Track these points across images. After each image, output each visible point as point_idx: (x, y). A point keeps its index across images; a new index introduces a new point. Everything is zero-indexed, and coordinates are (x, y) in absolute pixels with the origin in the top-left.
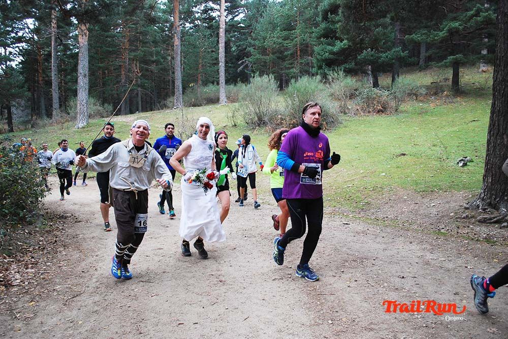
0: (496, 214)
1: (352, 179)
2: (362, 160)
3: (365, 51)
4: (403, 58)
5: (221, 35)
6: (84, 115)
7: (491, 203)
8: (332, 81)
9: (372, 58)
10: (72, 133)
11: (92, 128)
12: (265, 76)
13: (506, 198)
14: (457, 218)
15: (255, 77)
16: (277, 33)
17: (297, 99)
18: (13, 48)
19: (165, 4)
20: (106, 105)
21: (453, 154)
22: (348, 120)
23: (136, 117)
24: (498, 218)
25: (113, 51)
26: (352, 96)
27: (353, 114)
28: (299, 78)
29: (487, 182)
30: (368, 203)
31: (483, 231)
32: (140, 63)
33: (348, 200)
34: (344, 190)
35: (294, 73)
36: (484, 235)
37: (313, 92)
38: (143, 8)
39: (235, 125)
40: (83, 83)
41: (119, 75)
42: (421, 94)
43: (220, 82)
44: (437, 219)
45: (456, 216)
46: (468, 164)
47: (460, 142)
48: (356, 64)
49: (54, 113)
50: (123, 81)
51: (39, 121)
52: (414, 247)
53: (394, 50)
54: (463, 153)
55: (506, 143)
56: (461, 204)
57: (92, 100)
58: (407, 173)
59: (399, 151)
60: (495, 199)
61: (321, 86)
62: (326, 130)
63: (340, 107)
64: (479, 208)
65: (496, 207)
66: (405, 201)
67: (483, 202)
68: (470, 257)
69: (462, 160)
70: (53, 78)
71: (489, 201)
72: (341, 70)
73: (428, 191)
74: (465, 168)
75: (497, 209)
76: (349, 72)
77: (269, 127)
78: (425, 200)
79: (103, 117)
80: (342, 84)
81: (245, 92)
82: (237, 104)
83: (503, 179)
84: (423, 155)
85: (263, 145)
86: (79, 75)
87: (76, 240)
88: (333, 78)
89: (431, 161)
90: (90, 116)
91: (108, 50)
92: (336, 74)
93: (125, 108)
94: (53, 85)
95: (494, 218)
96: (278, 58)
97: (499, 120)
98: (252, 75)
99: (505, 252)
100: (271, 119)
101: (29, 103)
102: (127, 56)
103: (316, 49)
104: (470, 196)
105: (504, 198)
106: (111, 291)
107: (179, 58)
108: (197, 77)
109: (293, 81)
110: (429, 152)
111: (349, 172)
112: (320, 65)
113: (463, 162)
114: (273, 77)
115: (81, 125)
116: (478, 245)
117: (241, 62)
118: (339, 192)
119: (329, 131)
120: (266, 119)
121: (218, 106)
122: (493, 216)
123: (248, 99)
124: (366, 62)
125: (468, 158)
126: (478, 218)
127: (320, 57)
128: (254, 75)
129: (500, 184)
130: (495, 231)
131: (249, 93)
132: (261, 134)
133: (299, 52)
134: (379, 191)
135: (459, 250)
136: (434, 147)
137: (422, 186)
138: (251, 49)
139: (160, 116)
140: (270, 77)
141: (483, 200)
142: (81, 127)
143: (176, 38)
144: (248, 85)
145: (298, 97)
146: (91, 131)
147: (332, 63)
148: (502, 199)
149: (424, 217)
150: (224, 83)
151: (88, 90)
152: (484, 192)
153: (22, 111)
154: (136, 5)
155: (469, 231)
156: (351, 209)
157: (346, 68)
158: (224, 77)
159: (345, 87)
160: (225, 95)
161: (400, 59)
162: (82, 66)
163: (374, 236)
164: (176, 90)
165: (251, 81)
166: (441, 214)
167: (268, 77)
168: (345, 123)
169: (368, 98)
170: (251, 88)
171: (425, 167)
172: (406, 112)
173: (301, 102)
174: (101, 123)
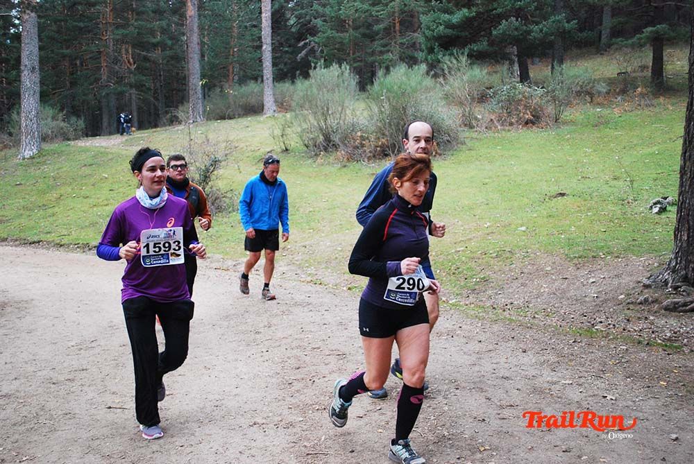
2: (491, 206)
3: (504, 21)
4: (569, 32)
6: (33, 137)
7: (687, 277)
8: (449, 72)
9: (516, 33)
10: (12, 167)
11: (46, 158)
12: (335, 66)
14: (629, 303)
15: (318, 69)
17: (386, 106)
20: (73, 119)
21: (645, 193)
22: (476, 139)
23: (124, 140)
25: (86, 27)
26: (482, 98)
27: (484, 128)
28: (391, 69)
29: (680, 240)
30: (485, 280)
31: (669, 325)
32: (133, 48)
33: (454, 274)
34: (449, 257)
35: (391, 61)
36: (669, 335)
37: (415, 91)
39: (287, 150)
40: (29, 81)
41: (99, 68)
42: (599, 93)
43: (265, 78)
44: (596, 305)
45: (628, 301)
46: (669, 208)
47: (660, 171)
48: (488, 45)
50: (104, 77)
52: (529, 359)
53: (552, 18)
54: (662, 190)
56: (639, 280)
57: (50, 112)
58: (563, 226)
59: (555, 190)
61: (428, 82)
62: (438, 156)
63: (463, 115)
64: (667, 285)
66: (547, 273)
67: (674, 276)
68: (620, 377)
69: (658, 202)
71: (683, 272)
72: (463, 53)
73: (587, 258)
74: (663, 216)
76: (478, 58)
77: (341, 153)
78: (584, 272)
79: (69, 140)
80: (465, 78)
81: (301, 94)
82: (288, 115)
84: (594, 194)
85: (329, 182)
86: (22, 68)
88: (449, 68)
89: (607, 205)
90: (44, 139)
91: (77, 26)
92: (455, 62)
93: (109, 125)
95: (692, 303)
96: (364, 35)
98: (313, 65)
99: (686, 367)
100: (345, 138)
102: (109, 36)
103: (424, 19)
104: (656, 264)
107: (195, 39)
108: (228, 71)
109: (380, 73)
110: (606, 190)
111: (466, 227)
112: (431, 47)
113: (659, 206)
114: (348, 67)
115: (28, 154)
116: (643, 354)
117: (303, 42)
118: (441, 260)
119: (443, 157)
120: (336, 139)
121: (262, 118)
122: (689, 299)
123: (307, 106)
124: (505, 40)
125: (670, 199)
126: (665, 303)
127: (431, 32)
128: (316, 63)
131: (307, 94)
132: (329, 163)
133: (397, 25)
134: (507, 258)
135: (605, 364)
136: (615, 182)
137: (580, 248)
138: (319, 22)
139: (164, 136)
140: (343, 67)
141: (673, 272)
142: (28, 156)
143: (189, 4)
144: (307, 83)
145: (389, 100)
146: (44, 163)
147: (448, 43)
149: (574, 302)
150: (271, 79)
151: (38, 95)
152: (676, 258)
155: (645, 327)
156: (455, 289)
157: (473, 50)
158: (271, 69)
159: (471, 82)
160: (273, 100)
161: (564, 34)
162: (28, 53)
163: (465, 340)
164: (191, 92)
165: (311, 74)
166: (603, 297)
167: (340, 67)
168: (469, 144)
169: (509, 101)
170: (311, 86)
171: (594, 215)
172: (572, 122)
173: (394, 109)
174: (63, 149)
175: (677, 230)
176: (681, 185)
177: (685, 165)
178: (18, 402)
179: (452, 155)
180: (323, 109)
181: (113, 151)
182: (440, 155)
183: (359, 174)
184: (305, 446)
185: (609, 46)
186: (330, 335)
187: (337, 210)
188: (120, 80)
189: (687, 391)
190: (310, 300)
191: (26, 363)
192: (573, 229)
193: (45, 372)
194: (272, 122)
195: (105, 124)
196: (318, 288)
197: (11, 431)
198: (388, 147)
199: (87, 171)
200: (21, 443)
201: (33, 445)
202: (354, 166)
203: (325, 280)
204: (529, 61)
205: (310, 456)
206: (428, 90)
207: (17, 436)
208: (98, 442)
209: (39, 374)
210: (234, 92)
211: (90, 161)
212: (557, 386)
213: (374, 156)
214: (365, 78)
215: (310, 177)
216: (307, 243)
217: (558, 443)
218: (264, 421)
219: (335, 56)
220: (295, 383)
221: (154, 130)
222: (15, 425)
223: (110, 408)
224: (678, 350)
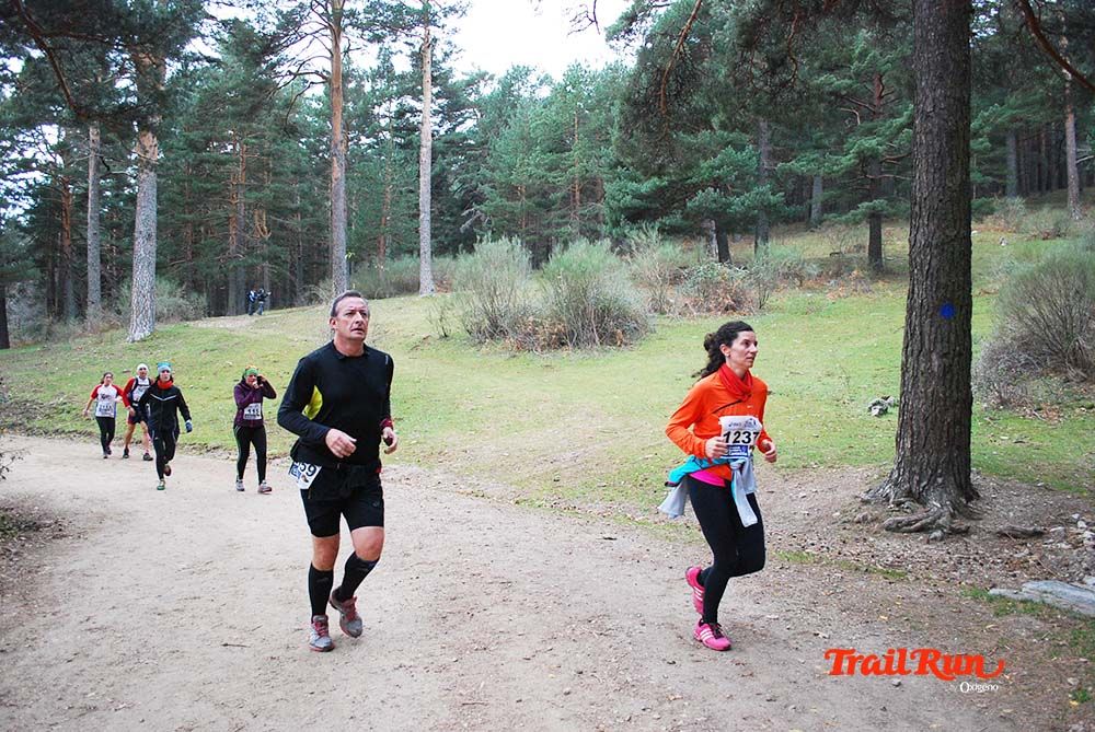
0: (920, 513)
1: (659, 442)
3: (700, 191)
4: (775, 205)
5: (423, 159)
6: (145, 316)
7: (911, 491)
8: (637, 249)
9: (714, 206)
10: (119, 351)
11: (159, 340)
12: (505, 239)
13: (940, 480)
14: (845, 522)
15: (484, 242)
16: (537, 156)
17: (564, 287)
18: (15, 181)
19: (319, 99)
20: (194, 296)
21: (863, 392)
22: (668, 326)
23: (253, 321)
24: (924, 521)
25: (212, 188)
26: (675, 280)
27: (677, 314)
28: (570, 243)
29: (903, 448)
31: (892, 546)
32: (268, 213)
33: (641, 485)
34: (636, 466)
35: (569, 235)
36: (891, 559)
37: (597, 270)
38: (272, 106)
39: (446, 336)
40: (144, 251)
41: (226, 237)
42: (810, 275)
43: (422, 252)
44: (807, 524)
45: (845, 519)
46: (890, 410)
47: (880, 367)
48: (686, 217)
49: (90, 310)
50: (233, 248)
51: (58, 328)
53: (756, 190)
55: (936, 370)
56: (856, 494)
57: (166, 286)
60: (919, 482)
61: (613, 259)
62: (623, 346)
63: (653, 299)
64: (888, 500)
65: (920, 499)
67: (897, 490)
68: (834, 611)
69: (878, 403)
70: (89, 242)
71: (907, 486)
72: (653, 228)
73: (797, 468)
74: (884, 419)
75: (924, 504)
76: (669, 232)
77: (510, 341)
78: (793, 484)
79: (187, 319)
80: (655, 256)
81: (464, 271)
82: (448, 295)
83: (933, 442)
84: (806, 392)
85: (495, 375)
86: (136, 235)
87: (33, 578)
88: (636, 244)
89: (819, 406)
90: (158, 318)
91: (203, 188)
92: (643, 237)
93: (237, 303)
94: (90, 254)
95: (917, 521)
96: (539, 205)
97: (921, 326)
98: (478, 237)
99: (910, 598)
100: (514, 324)
101: (44, 290)
102: (240, 200)
103: (608, 187)
104: (876, 476)
105: (935, 481)
106: (35, 697)
107: (341, 205)
108: (379, 242)
109: (557, 249)
110: (818, 388)
111: (656, 430)
112: (617, 219)
113: (879, 407)
114: (519, 241)
115: (138, 335)
116: (861, 583)
117: (467, 212)
118: (626, 469)
119: (629, 347)
120: (504, 324)
121: (416, 298)
122: (915, 517)
123: (470, 286)
124: (701, 214)
125: (891, 399)
126: (886, 522)
127: (616, 203)
128: (482, 236)
129: (928, 452)
130: (913, 548)
131: (471, 272)
132: (495, 353)
133: (578, 193)
135: (817, 595)
136: (825, 380)
137: (788, 456)
138: (486, 188)
139: (300, 318)
140: (513, 241)
141: (896, 485)
142: (139, 339)
143: (336, 165)
144: (471, 258)
145: (567, 280)
146: (157, 347)
147: (636, 216)
148: (931, 482)
149: (782, 521)
150: (429, 253)
151: (154, 266)
152: (899, 469)
153: (30, 306)
154: (256, 100)
155: (863, 550)
158: (429, 241)
159: (662, 261)
160: (431, 277)
161: (769, 209)
162: (144, 217)
163: (653, 566)
164: (335, 267)
165: (476, 248)
166: (815, 514)
167: (510, 241)
168: (660, 331)
169: (706, 282)
170: (475, 262)
171: (805, 417)
172: (780, 309)
173: (573, 290)
174: (181, 330)
175: (899, 436)
176: (903, 384)
177: (907, 361)
178: (116, 637)
179: (641, 345)
180: (489, 289)
181: (241, 334)
182: (626, 344)
183: (531, 366)
184: (461, 695)
185: (821, 222)
186: (493, 558)
187: (505, 408)
188: (251, 250)
189: (911, 627)
190: (471, 516)
191: (126, 588)
192: (780, 433)
193: (148, 600)
194: (431, 304)
195: (231, 302)
196: (480, 501)
197: (107, 672)
198: (565, 334)
199: (208, 357)
200: (117, 687)
201: (132, 689)
202: (525, 356)
203: (489, 492)
204: (729, 238)
205: (466, 707)
206: (612, 268)
207: (112, 679)
208: (211, 687)
209: (143, 601)
210: (386, 268)
211: (211, 345)
212: (761, 623)
213: (549, 345)
214: (540, 254)
215: (473, 369)
216: (468, 446)
217: (762, 690)
218: (412, 663)
219: (504, 227)
220: (450, 617)
221: (289, 310)
222: (111, 664)
223: (226, 645)
224: (902, 578)
